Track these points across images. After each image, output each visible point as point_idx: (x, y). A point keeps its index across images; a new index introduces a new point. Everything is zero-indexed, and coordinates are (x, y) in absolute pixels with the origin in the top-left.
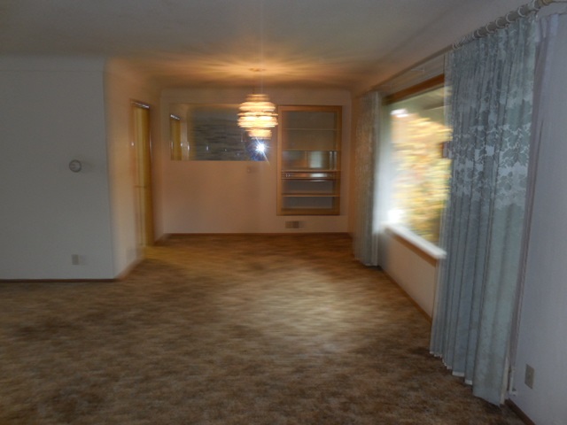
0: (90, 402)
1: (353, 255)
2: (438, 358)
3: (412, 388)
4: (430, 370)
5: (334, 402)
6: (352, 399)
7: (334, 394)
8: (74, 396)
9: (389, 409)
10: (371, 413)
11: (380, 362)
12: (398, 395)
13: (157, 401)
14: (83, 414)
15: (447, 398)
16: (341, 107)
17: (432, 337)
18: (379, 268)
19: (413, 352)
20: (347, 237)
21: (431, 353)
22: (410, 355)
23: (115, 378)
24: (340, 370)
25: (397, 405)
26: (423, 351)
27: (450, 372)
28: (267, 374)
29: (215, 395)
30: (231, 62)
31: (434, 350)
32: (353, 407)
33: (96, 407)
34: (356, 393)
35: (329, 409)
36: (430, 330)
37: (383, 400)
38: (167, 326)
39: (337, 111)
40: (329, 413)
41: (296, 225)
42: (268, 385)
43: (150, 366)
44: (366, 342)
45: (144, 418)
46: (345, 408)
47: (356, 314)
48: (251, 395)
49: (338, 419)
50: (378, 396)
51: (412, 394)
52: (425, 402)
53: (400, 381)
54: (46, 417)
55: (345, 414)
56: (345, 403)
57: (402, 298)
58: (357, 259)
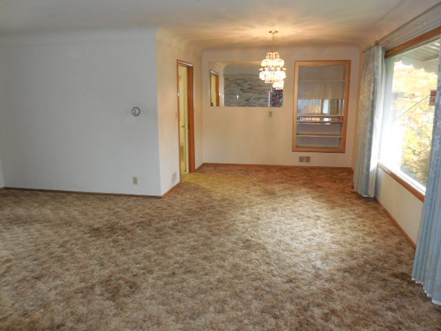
0: (131, 288)
1: (353, 187)
2: (419, 285)
3: (390, 309)
4: (410, 294)
5: (317, 312)
6: (333, 312)
7: (318, 305)
8: (121, 282)
9: (366, 325)
10: (349, 326)
11: (364, 282)
12: (376, 313)
13: (178, 293)
14: (124, 296)
15: (423, 323)
16: (350, 61)
17: (414, 266)
18: (375, 200)
19: (396, 276)
20: (350, 171)
21: (413, 279)
22: (392, 279)
23: (151, 272)
24: (327, 285)
25: (374, 322)
26: (405, 277)
27: (430, 299)
28: (266, 282)
29: (222, 293)
30: (252, 27)
31: (415, 277)
32: (333, 318)
33: (134, 292)
34: (338, 306)
35: (312, 317)
36: (413, 259)
37: (361, 316)
38: (194, 235)
39: (346, 64)
40: (312, 321)
41: (308, 159)
42: (264, 290)
43: (177, 265)
44: (353, 263)
45: (166, 305)
46: (326, 318)
47: (348, 238)
48: (250, 297)
49: (319, 327)
50: (357, 312)
51: (390, 313)
52: (401, 323)
53: (380, 301)
54: (100, 295)
55: (325, 324)
56: (328, 314)
57: (392, 228)
58: (355, 190)
